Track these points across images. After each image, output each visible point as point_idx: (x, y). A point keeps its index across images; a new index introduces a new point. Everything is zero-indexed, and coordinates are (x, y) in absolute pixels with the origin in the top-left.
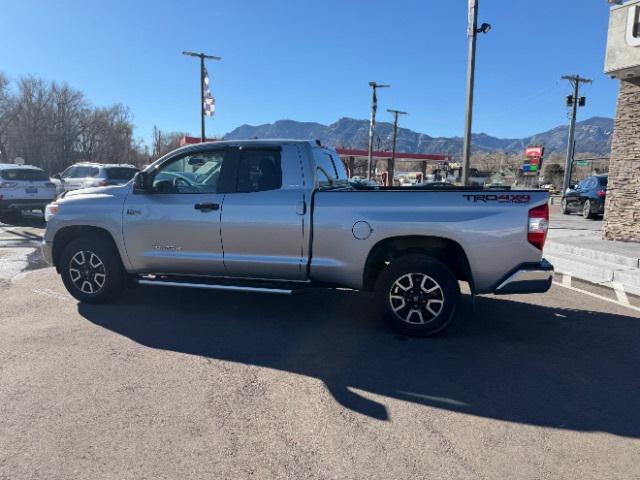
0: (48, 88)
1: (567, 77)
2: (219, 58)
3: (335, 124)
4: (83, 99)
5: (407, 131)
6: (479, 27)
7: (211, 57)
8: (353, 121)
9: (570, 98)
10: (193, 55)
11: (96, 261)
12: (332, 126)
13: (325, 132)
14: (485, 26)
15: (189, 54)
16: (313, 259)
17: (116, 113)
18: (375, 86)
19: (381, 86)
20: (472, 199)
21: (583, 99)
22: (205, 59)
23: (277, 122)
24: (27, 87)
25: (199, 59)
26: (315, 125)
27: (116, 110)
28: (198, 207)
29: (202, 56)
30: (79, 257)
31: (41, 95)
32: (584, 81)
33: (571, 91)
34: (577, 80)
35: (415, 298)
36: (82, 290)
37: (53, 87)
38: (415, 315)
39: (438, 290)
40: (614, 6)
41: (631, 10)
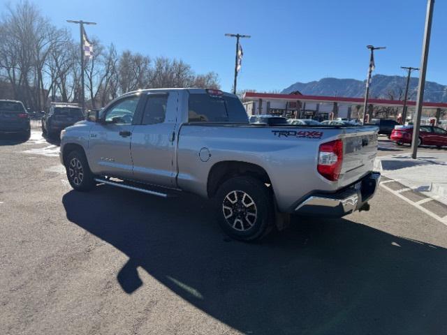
0: (171, 64)
2: (250, 37)
4: (191, 69)
5: (433, 84)
7: (244, 36)
10: (232, 36)
11: (79, 165)
13: (360, 86)
15: (229, 35)
16: (179, 174)
17: (209, 78)
18: (373, 49)
19: (378, 48)
22: (240, 38)
24: (160, 63)
25: (236, 38)
27: (209, 77)
30: (73, 162)
31: (167, 69)
35: (239, 212)
37: (174, 64)
38: (238, 223)
39: (253, 205)
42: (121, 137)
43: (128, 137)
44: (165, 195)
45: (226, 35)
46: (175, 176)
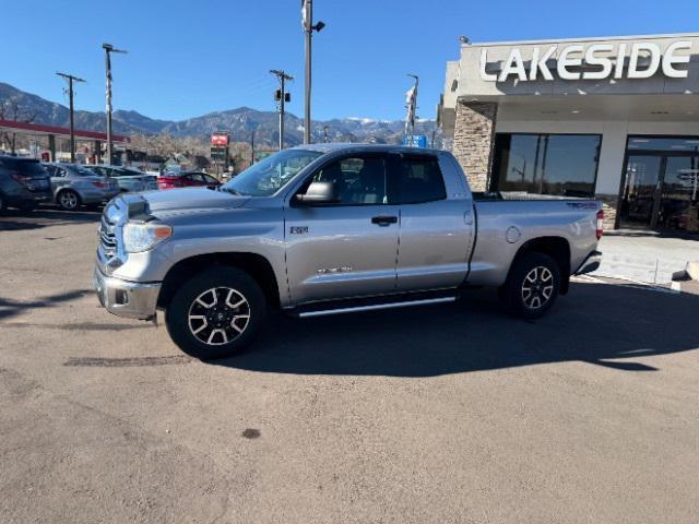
1: (276, 72)
6: (315, 24)
9: (279, 92)
11: (235, 299)
14: (320, 26)
16: (472, 265)
18: (108, 49)
19: (117, 51)
21: (288, 95)
28: (375, 221)
30: (207, 297)
32: (288, 78)
33: (279, 87)
35: (537, 288)
38: (536, 301)
39: (551, 278)
40: (464, 45)
41: (484, 52)
42: (376, 226)
43: (392, 225)
44: (454, 298)
46: (466, 269)
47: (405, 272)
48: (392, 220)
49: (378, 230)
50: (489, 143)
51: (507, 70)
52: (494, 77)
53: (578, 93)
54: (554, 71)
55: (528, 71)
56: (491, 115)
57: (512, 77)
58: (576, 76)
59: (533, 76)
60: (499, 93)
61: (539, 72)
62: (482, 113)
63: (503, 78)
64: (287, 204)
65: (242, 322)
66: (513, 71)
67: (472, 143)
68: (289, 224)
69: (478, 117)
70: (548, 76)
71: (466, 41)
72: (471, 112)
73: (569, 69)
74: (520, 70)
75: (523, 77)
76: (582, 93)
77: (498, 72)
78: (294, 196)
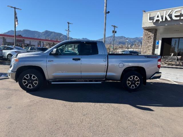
2: (21, 9)
3: (44, 32)
6: (107, 12)
7: (18, 9)
8: (49, 31)
9: (113, 31)
10: (12, 7)
11: (34, 77)
12: (42, 33)
13: (40, 34)
14: (109, 12)
15: (10, 6)
16: (107, 73)
18: (69, 23)
20: (146, 57)
21: (116, 32)
22: (16, 9)
23: (24, 30)
26: (37, 32)
28: (73, 59)
29: (15, 8)
30: (27, 76)
32: (116, 27)
33: (113, 29)
34: (115, 26)
35: (133, 82)
36: (28, 87)
38: (133, 86)
39: (138, 79)
40: (144, 13)
41: (149, 14)
42: (74, 61)
43: (79, 61)
44: (101, 83)
45: (8, 6)
46: (105, 75)
47: (84, 74)
48: (79, 59)
49: (74, 62)
50: (153, 41)
51: (156, 19)
52: (152, 21)
53: (180, 24)
54: (171, 18)
55: (162, 19)
56: (154, 32)
57: (158, 21)
58: (178, 18)
59: (164, 20)
60: (154, 26)
61: (166, 18)
62: (151, 32)
63: (155, 21)
64: (49, 54)
65: (36, 83)
66: (158, 19)
67: (148, 41)
68: (48, 59)
69: (149, 33)
70: (169, 19)
71: (145, 12)
72: (147, 32)
73: (176, 16)
74: (160, 18)
75: (161, 20)
76: (181, 23)
77: (153, 20)
78: (51, 52)
